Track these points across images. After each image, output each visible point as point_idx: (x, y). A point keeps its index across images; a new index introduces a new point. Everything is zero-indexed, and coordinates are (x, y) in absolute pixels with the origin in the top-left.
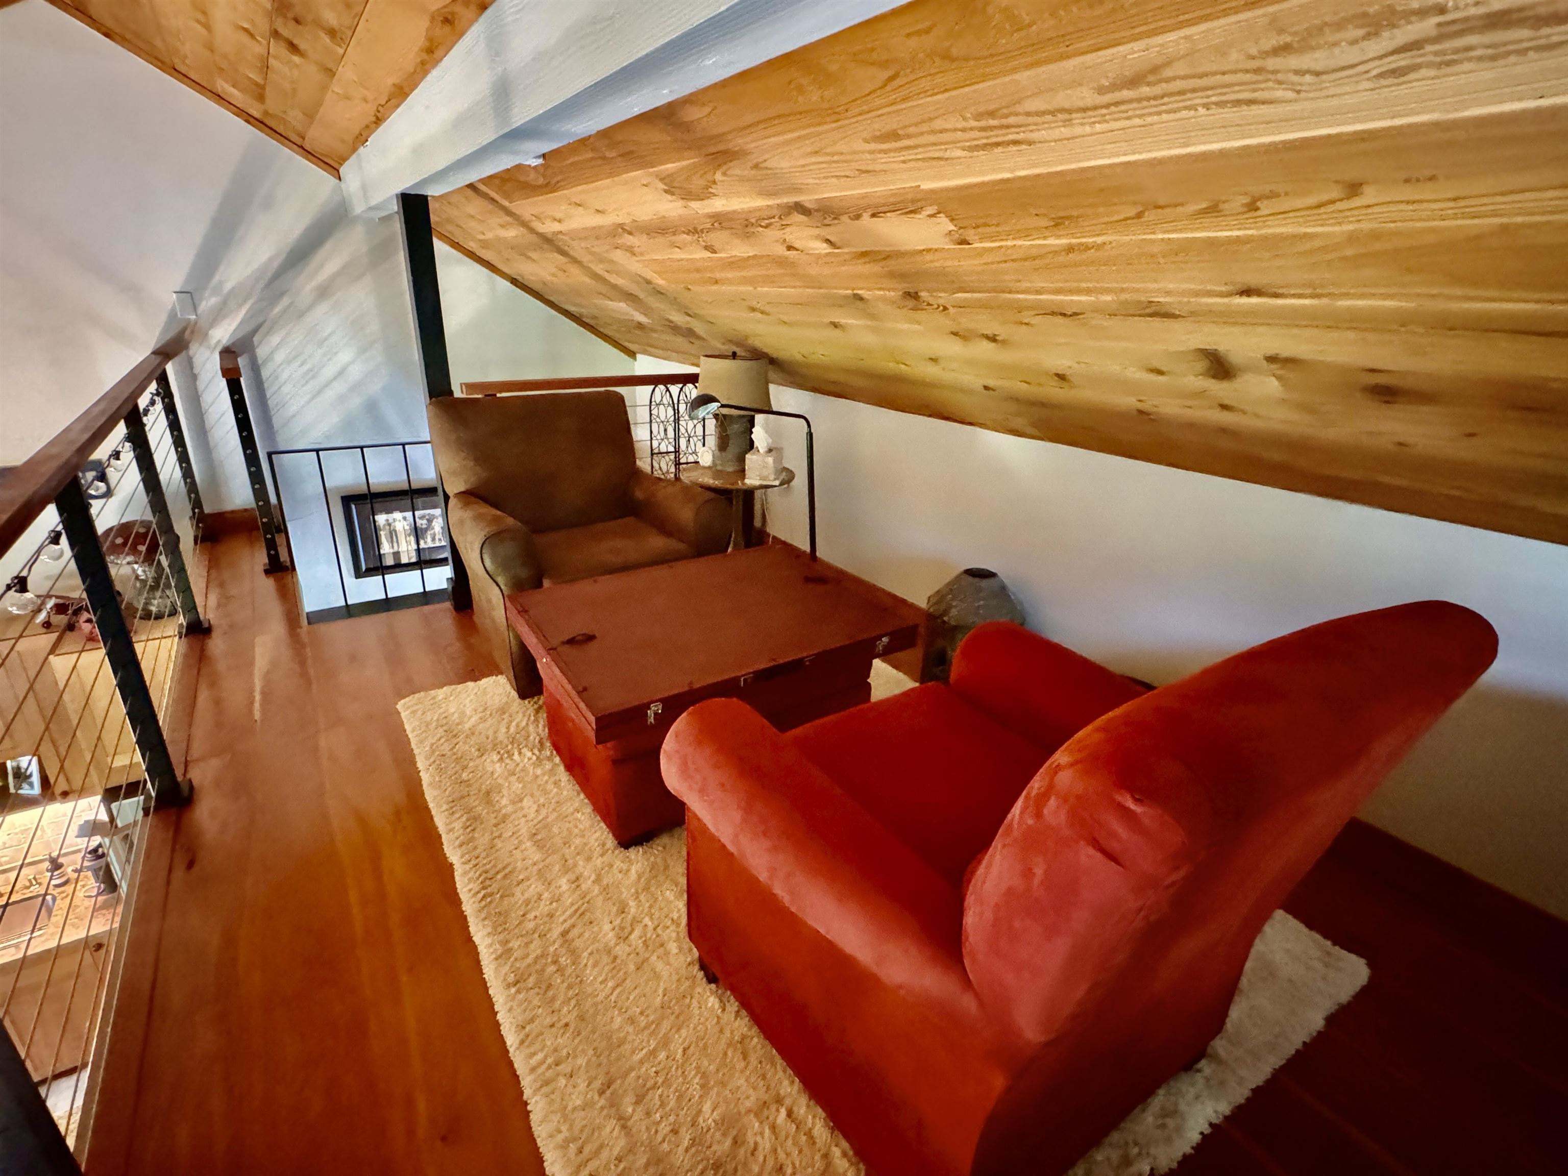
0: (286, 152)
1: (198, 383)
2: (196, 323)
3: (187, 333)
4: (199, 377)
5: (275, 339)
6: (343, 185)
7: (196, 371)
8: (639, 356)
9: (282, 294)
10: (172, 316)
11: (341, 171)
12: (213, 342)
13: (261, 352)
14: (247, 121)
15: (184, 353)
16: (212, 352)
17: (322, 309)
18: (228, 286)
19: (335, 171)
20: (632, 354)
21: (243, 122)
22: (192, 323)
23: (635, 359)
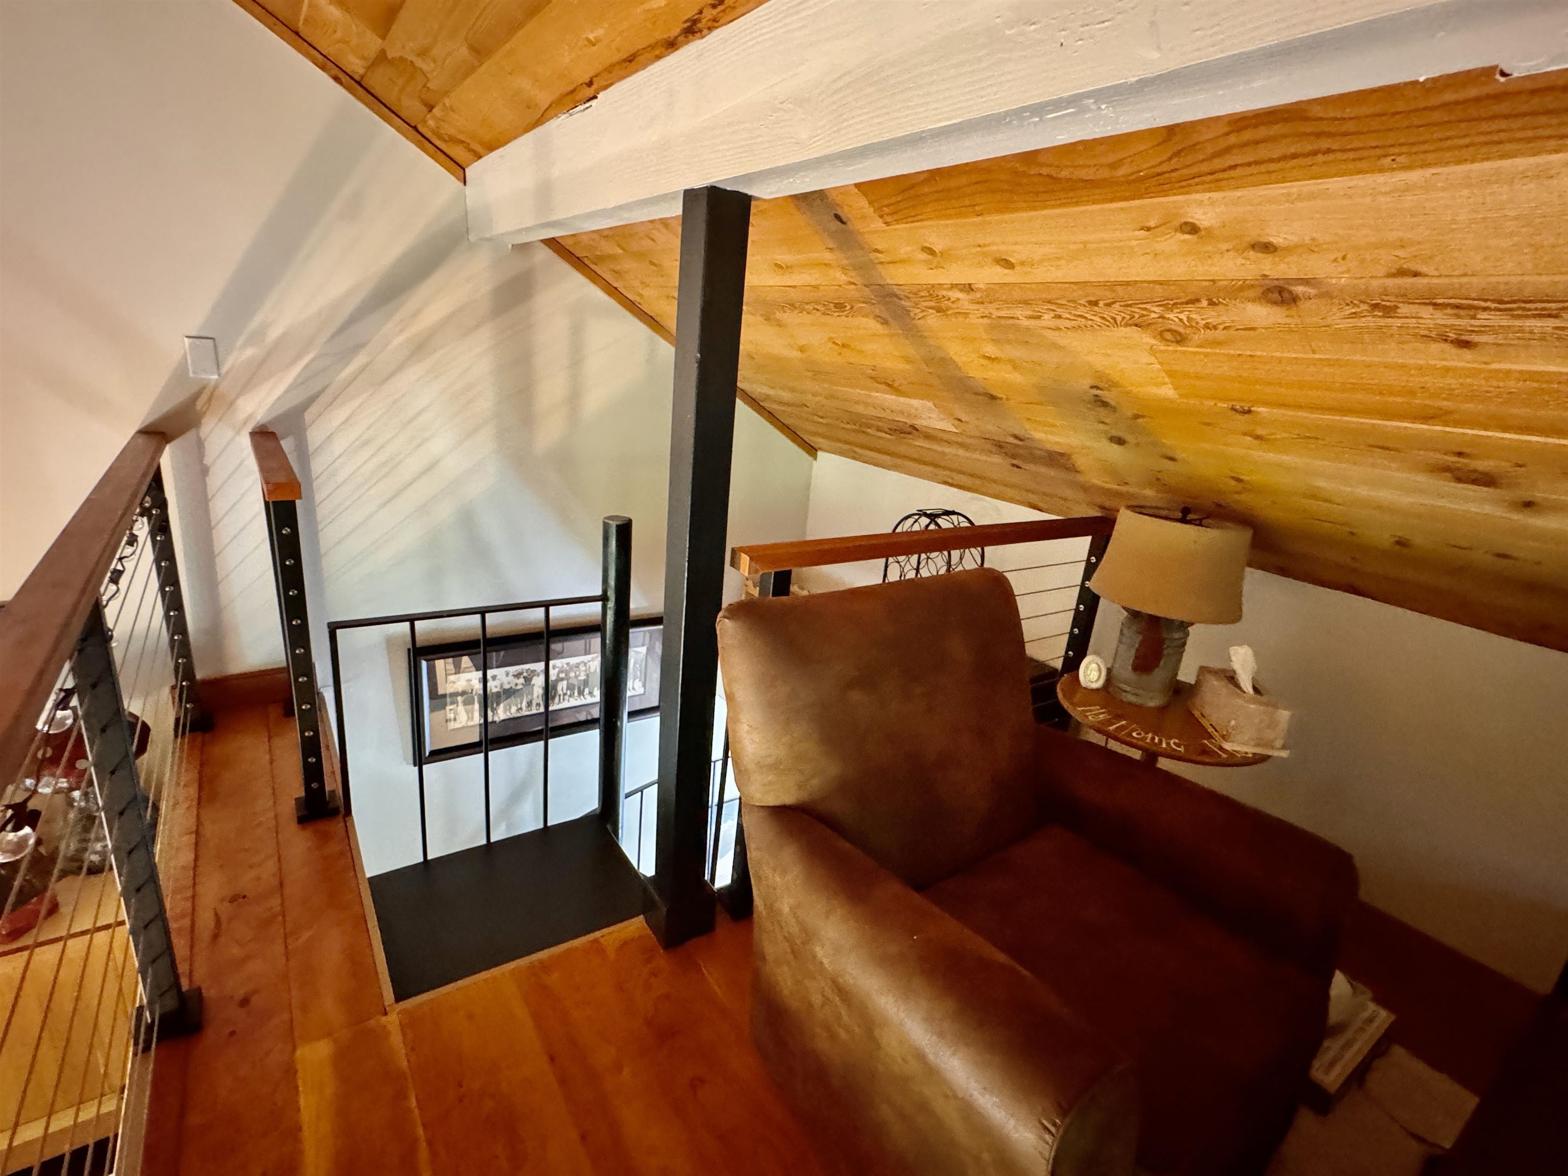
0: (388, 133)
1: (207, 479)
2: (216, 387)
3: (200, 404)
4: (211, 470)
5: (338, 415)
6: (469, 190)
7: (208, 460)
8: (820, 454)
9: (358, 347)
10: (180, 374)
11: (467, 170)
12: (241, 416)
13: (315, 436)
14: (336, 79)
15: (190, 436)
16: (238, 433)
17: (414, 373)
18: (274, 334)
19: (459, 169)
20: (812, 450)
21: (332, 81)
22: (212, 384)
23: (815, 459)
